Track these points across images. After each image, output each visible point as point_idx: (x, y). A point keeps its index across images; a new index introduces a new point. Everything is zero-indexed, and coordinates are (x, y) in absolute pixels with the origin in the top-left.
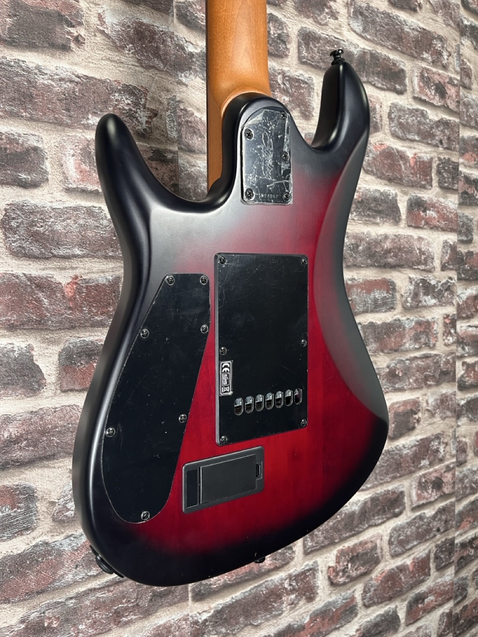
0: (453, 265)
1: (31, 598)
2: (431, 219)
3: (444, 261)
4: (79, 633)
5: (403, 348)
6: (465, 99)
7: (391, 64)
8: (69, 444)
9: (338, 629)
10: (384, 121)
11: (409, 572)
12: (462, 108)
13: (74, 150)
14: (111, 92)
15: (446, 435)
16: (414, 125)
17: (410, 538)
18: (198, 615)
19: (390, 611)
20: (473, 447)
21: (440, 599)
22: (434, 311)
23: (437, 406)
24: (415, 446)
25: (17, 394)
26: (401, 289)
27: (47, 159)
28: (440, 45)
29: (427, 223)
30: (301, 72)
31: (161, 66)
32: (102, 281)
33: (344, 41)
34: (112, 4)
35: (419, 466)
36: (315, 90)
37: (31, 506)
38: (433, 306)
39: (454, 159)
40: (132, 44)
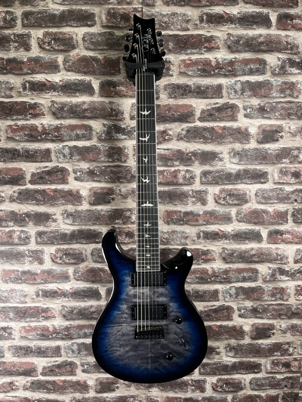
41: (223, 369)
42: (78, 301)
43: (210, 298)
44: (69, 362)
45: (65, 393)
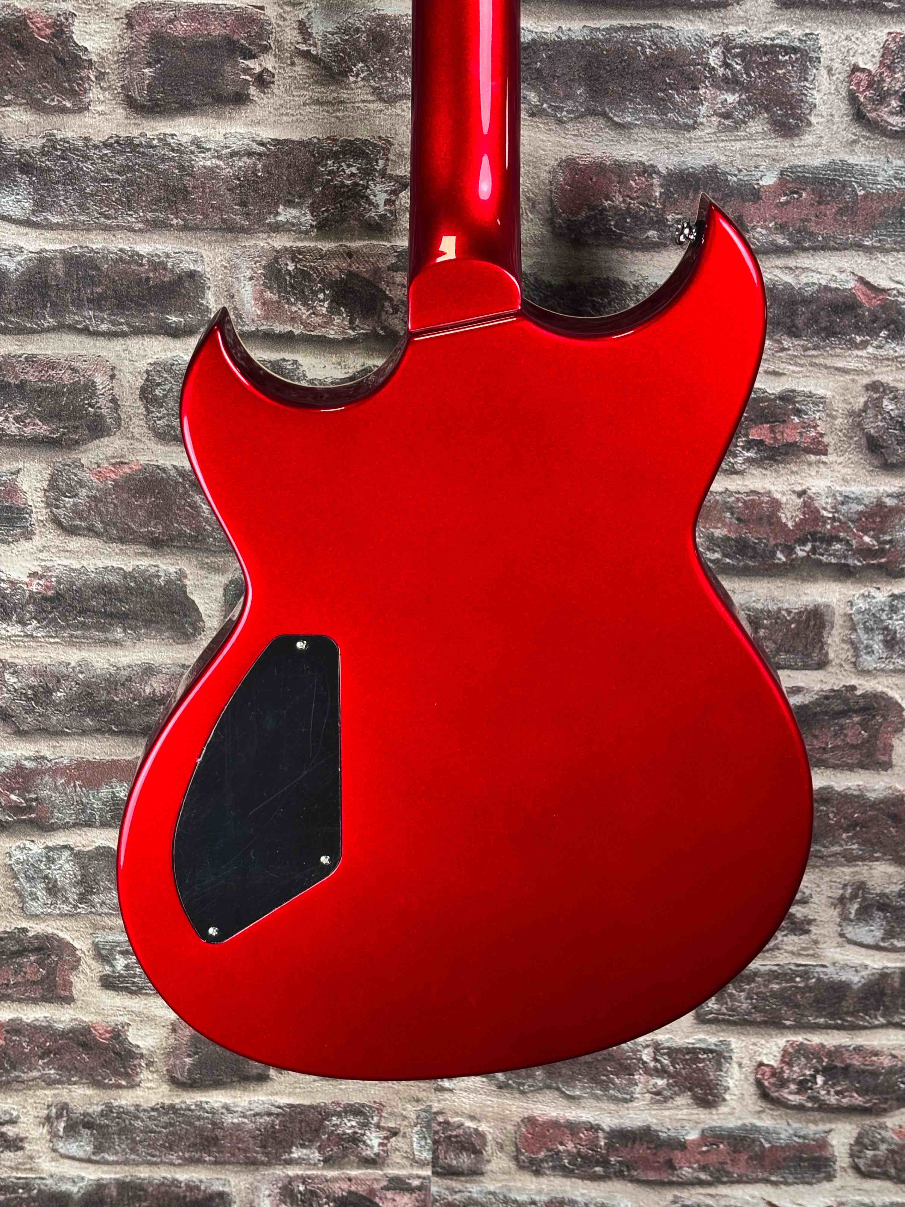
41: (817, 1001)
42: (71, 642)
43: (778, 651)
44: (36, 937)
45: (15, 1085)
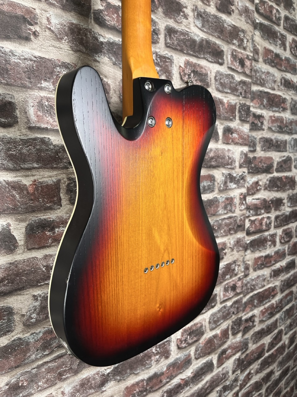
0: (245, 165)
1: (12, 371)
2: (235, 138)
3: (241, 163)
4: (39, 387)
5: (217, 213)
6: (255, 68)
7: (217, 47)
8: (33, 281)
9: (181, 373)
10: (212, 81)
11: (219, 338)
12: (253, 74)
13: (33, 103)
14: (55, 67)
15: (239, 261)
16: (228, 83)
17: (220, 319)
18: (105, 370)
19: (209, 361)
20: (252, 266)
21: (234, 351)
22: (234, 191)
23: (235, 245)
24: (224, 268)
25: (2, 253)
26: (218, 180)
27: (17, 109)
28: (242, 35)
29: (233, 141)
30: (166, 52)
31: (84, 50)
32: (50, 182)
33: (191, 33)
34: (55, 11)
35: (225, 279)
36: (175, 63)
37: (11, 318)
38: (234, 189)
39: (248, 103)
40: (67, 36)
